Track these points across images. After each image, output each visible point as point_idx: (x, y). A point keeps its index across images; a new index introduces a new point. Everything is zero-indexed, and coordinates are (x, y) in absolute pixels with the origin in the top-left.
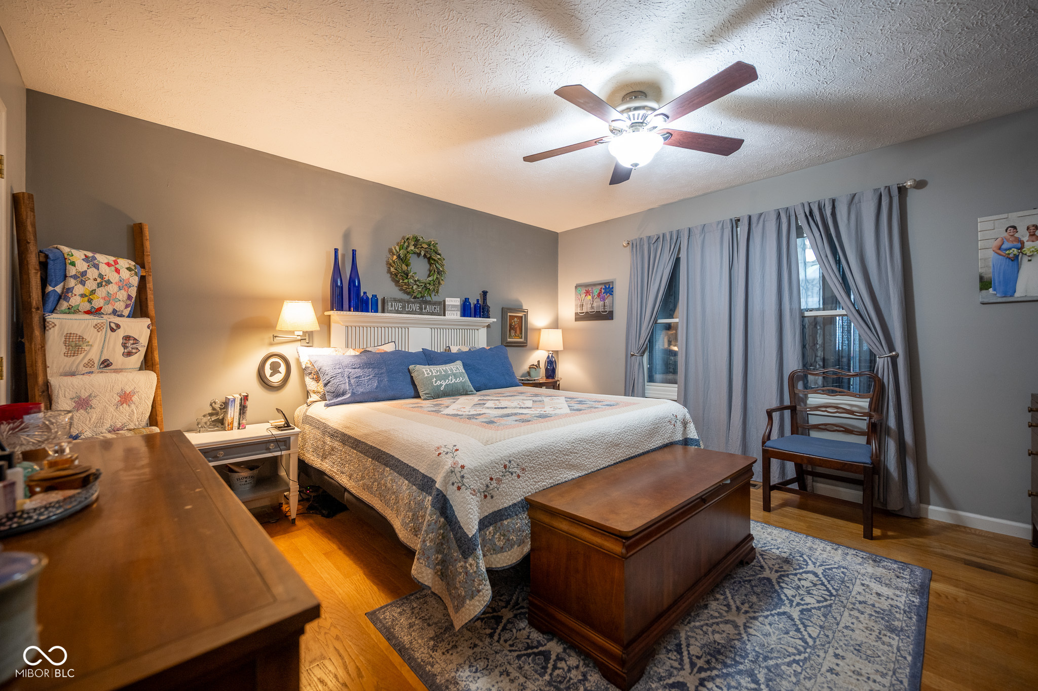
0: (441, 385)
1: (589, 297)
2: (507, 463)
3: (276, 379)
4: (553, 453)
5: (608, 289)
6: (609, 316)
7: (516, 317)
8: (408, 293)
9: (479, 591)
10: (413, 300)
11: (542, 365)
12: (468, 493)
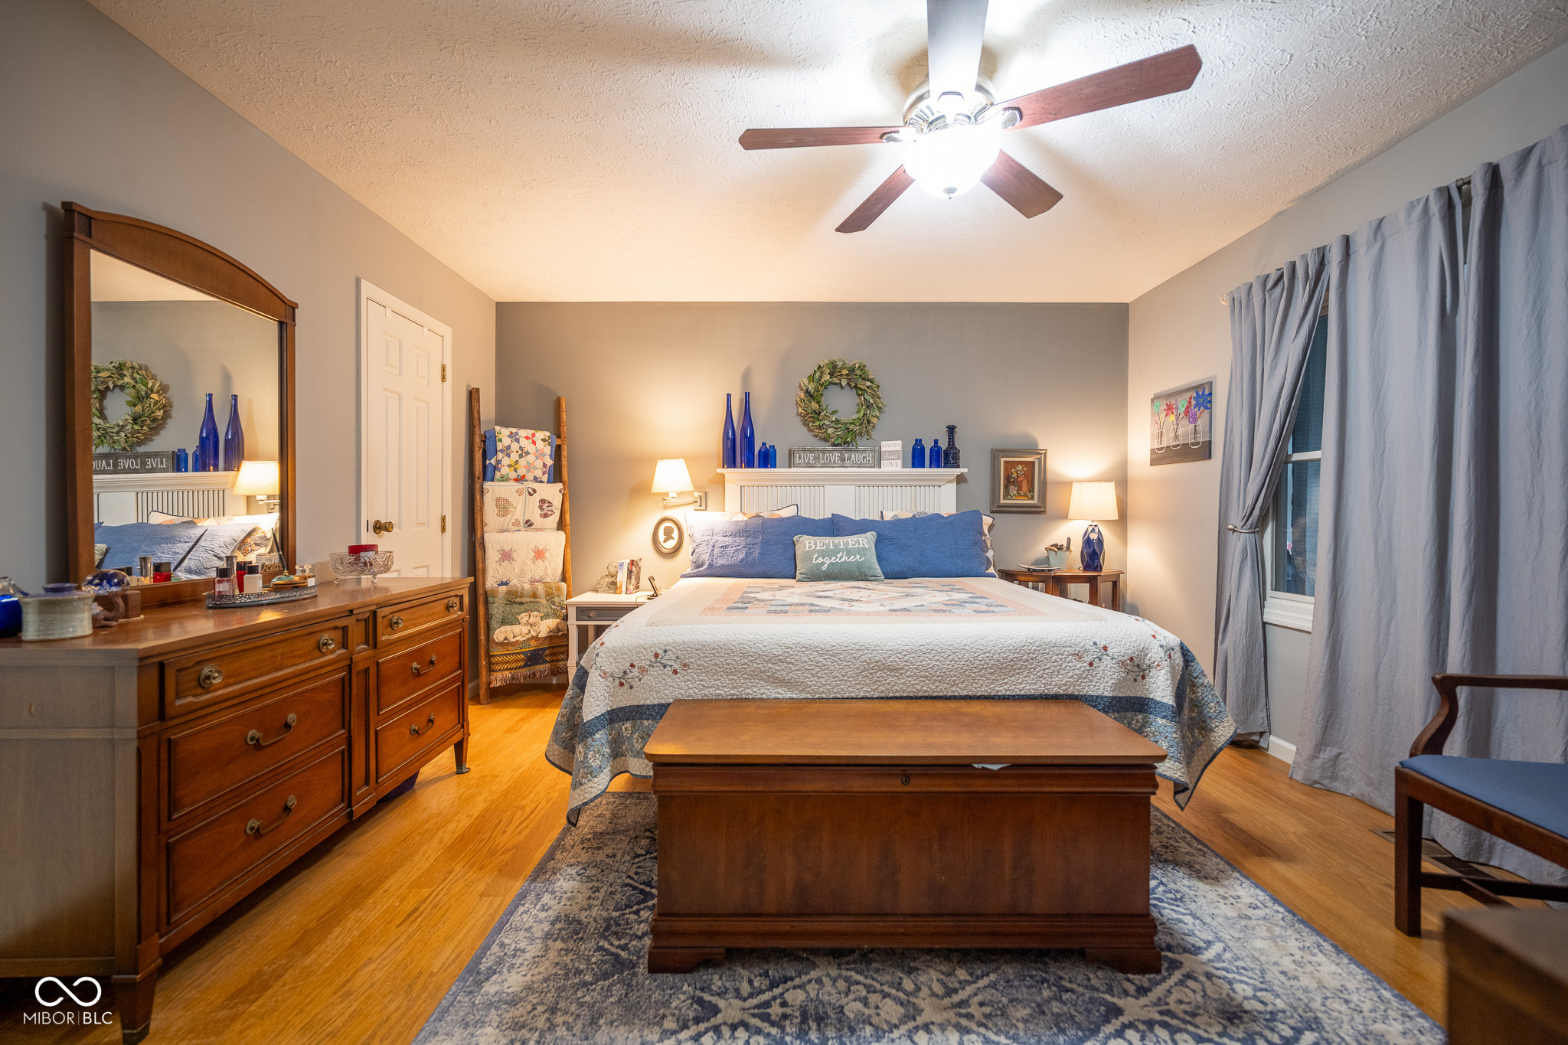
0: (823, 563)
1: (1172, 418)
2: (660, 652)
3: (671, 544)
5: (1202, 397)
6: (1204, 451)
7: (1021, 463)
8: (826, 440)
10: (830, 448)
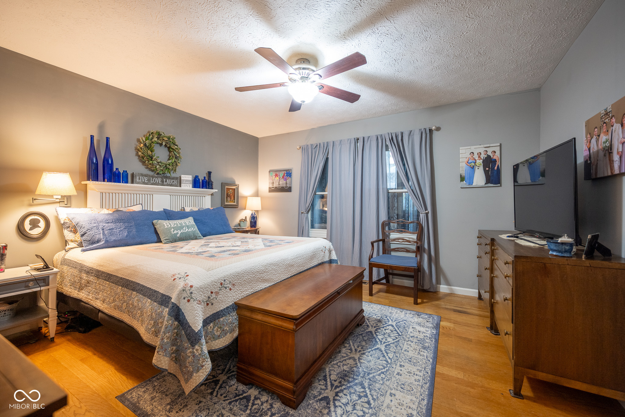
0: (177, 233)
1: (277, 178)
2: (223, 282)
4: (253, 273)
5: (288, 174)
6: (289, 190)
7: (231, 189)
8: (153, 171)
9: (202, 366)
10: (156, 176)
11: (248, 220)
12: (196, 303)
